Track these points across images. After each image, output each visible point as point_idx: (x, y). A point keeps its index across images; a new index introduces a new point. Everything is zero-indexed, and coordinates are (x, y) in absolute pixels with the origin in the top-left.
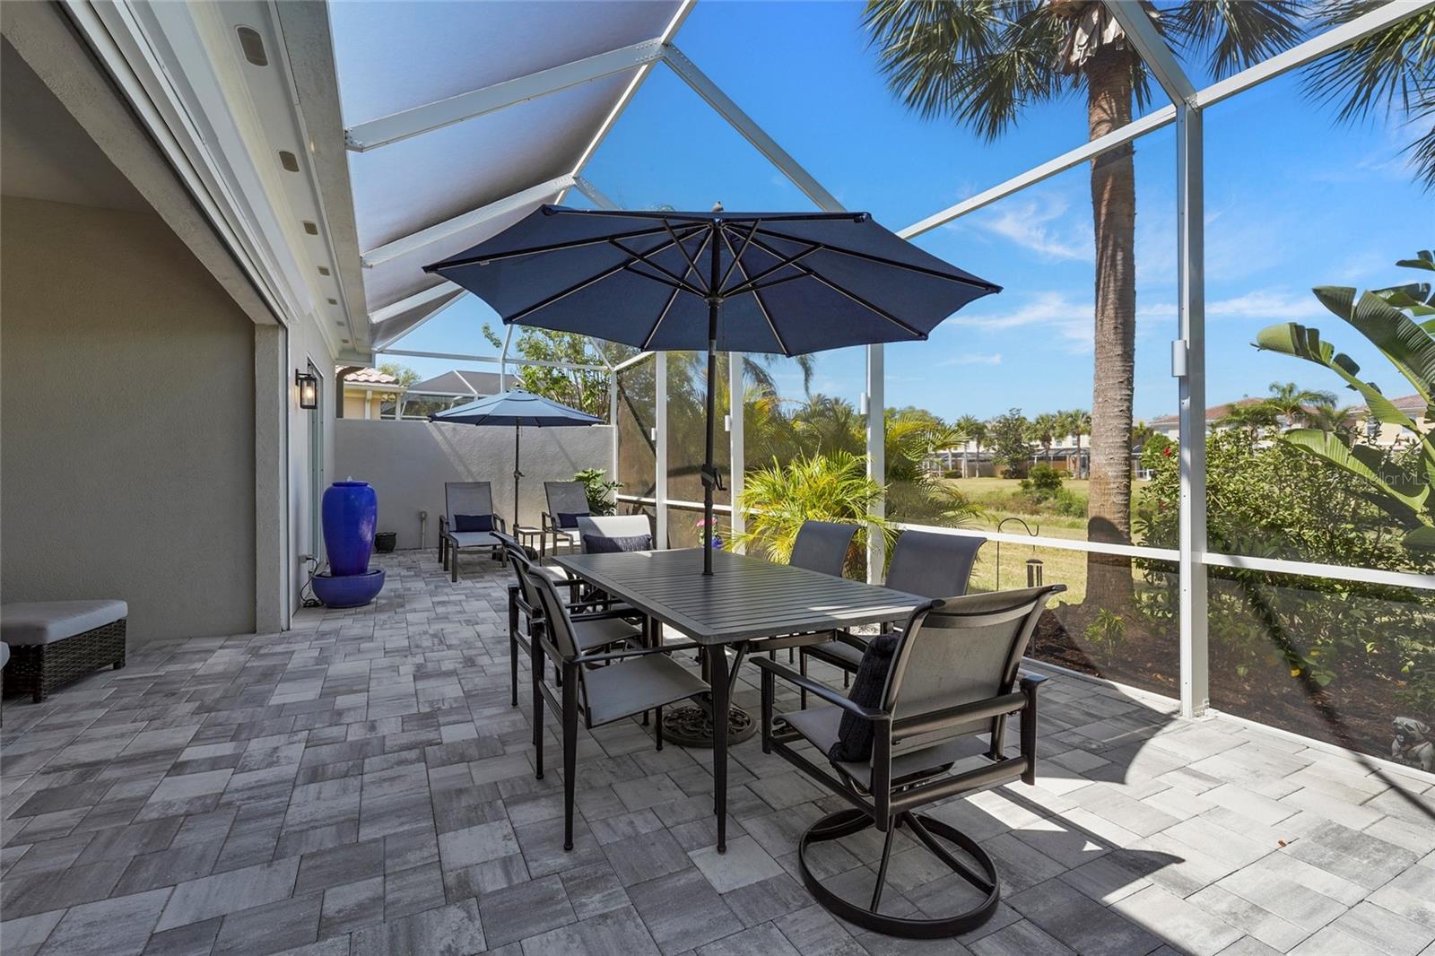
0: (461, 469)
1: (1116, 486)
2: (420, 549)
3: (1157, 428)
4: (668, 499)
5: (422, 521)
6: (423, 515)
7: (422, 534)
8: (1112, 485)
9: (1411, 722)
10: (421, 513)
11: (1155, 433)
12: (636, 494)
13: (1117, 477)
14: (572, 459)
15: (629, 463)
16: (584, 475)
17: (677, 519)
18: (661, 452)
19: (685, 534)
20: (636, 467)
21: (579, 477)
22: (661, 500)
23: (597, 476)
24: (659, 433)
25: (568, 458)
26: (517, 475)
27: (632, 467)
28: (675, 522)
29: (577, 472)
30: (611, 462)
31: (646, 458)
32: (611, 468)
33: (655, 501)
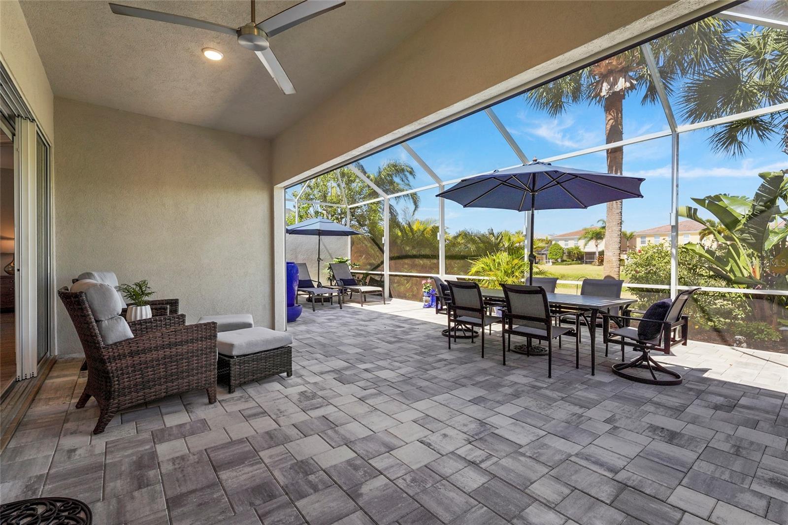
1: (615, 264)
3: (554, 240)
4: (390, 271)
8: (614, 264)
9: (740, 337)
11: (553, 243)
12: (366, 270)
13: (616, 261)
14: (330, 252)
15: (359, 254)
16: (337, 260)
17: (396, 281)
18: (386, 249)
19: (402, 289)
20: (364, 256)
21: (335, 261)
22: (387, 272)
23: (347, 261)
24: (385, 240)
25: (328, 251)
26: (319, 259)
27: (361, 256)
28: (394, 283)
29: (332, 258)
30: (347, 254)
31: (373, 252)
32: (348, 257)
33: (383, 273)
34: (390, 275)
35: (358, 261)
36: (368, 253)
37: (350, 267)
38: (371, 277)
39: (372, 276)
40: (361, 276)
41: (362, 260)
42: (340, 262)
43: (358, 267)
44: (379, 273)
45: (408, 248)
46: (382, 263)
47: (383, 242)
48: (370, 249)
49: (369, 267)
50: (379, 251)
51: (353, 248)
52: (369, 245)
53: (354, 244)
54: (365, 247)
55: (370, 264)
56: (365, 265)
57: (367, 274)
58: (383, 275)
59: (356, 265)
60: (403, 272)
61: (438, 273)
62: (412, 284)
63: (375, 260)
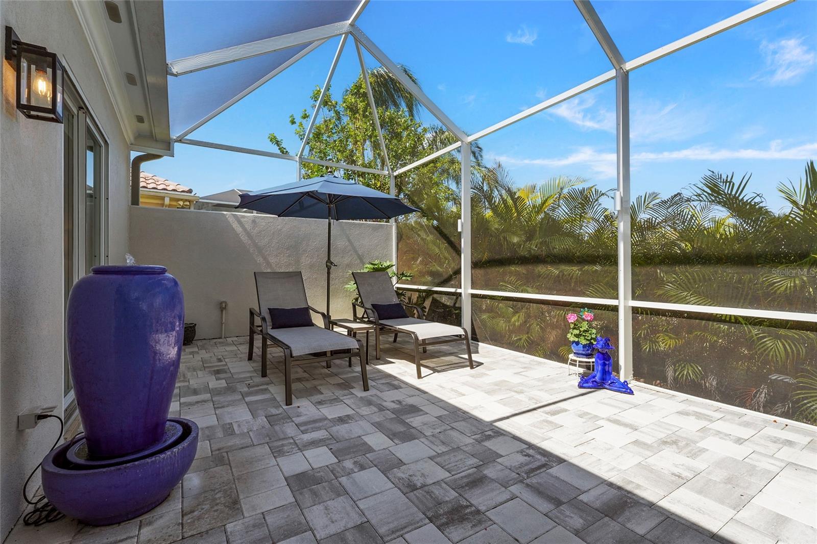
0: (260, 260)
2: (221, 338)
5: (222, 311)
6: (224, 305)
7: (222, 324)
10: (221, 303)
12: (425, 284)
14: (360, 253)
15: (412, 256)
16: (372, 266)
17: (484, 307)
18: (465, 244)
19: (502, 324)
20: (420, 259)
21: (367, 268)
22: (466, 290)
23: (389, 267)
24: (464, 225)
25: (356, 252)
26: (329, 264)
27: (415, 259)
28: (481, 311)
29: (364, 264)
30: (391, 256)
31: (437, 250)
32: (393, 260)
33: (459, 291)
34: (473, 296)
35: (410, 267)
36: (428, 254)
37: (394, 280)
38: (433, 299)
39: (435, 296)
40: (415, 297)
41: (418, 265)
42: (376, 270)
43: (409, 278)
44: (453, 290)
45: (515, 240)
46: (458, 272)
47: (459, 230)
48: (431, 245)
49: (429, 278)
50: (450, 248)
51: (400, 246)
52: (430, 238)
53: (401, 237)
54: (422, 243)
55: (433, 274)
56: (422, 274)
57: (429, 293)
58: (460, 294)
59: (406, 276)
60: (506, 291)
61: (616, 297)
62: (528, 316)
63: (441, 265)
